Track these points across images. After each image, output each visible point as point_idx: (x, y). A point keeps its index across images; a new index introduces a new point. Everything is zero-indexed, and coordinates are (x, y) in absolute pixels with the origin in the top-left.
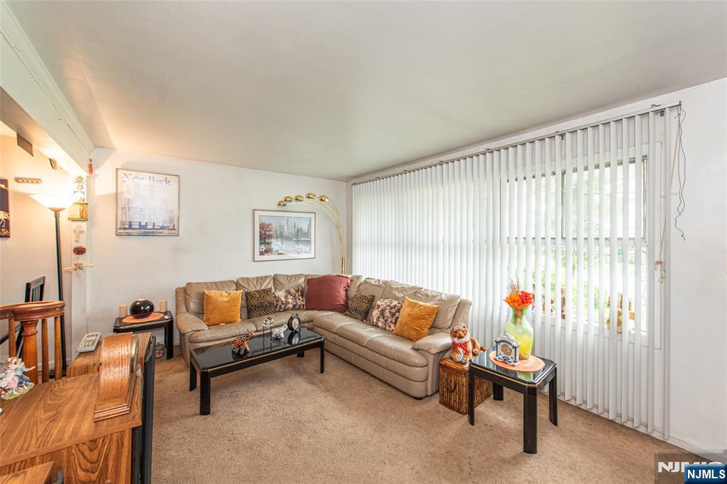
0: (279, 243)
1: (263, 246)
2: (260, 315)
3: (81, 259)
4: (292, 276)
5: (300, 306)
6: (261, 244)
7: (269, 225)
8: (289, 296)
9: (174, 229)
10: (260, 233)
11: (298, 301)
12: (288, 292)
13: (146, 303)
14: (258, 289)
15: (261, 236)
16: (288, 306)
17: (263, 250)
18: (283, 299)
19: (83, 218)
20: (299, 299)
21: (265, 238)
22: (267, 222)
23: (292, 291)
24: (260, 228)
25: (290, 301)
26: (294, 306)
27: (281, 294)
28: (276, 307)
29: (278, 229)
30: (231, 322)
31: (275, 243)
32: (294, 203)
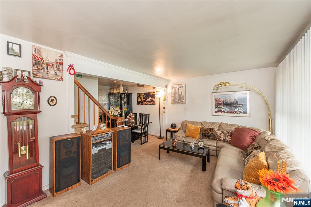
0: (225, 107)
1: (217, 109)
2: (206, 139)
3: (164, 110)
4: (230, 125)
5: (227, 140)
6: (215, 108)
7: (220, 99)
8: (222, 134)
9: (184, 102)
10: (215, 103)
11: (227, 138)
12: (223, 132)
13: (174, 124)
14: (210, 127)
15: (215, 104)
16: (221, 139)
17: (217, 111)
18: (219, 135)
19: (165, 100)
20: (228, 137)
21: (217, 105)
22: (219, 97)
23: (225, 132)
24: (215, 100)
25: (222, 136)
26: (224, 140)
27: (219, 132)
28: (215, 138)
29: (224, 101)
30: (193, 138)
31: (223, 107)
32: (223, 86)
